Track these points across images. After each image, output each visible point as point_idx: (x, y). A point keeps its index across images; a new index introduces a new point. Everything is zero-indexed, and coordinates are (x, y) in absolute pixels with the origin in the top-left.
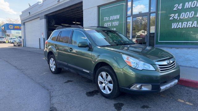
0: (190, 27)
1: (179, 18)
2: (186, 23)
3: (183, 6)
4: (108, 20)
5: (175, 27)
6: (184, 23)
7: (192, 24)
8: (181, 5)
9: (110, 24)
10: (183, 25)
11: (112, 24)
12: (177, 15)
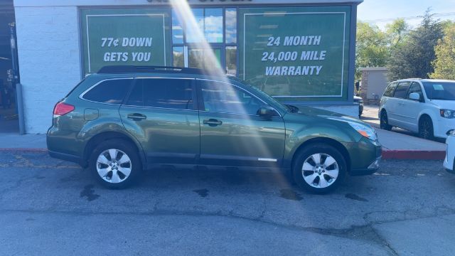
0: (293, 74)
1: (276, 59)
2: (294, 68)
3: (282, 41)
4: (116, 45)
5: (271, 74)
6: (291, 68)
7: (295, 71)
8: (279, 38)
9: (124, 56)
10: (283, 71)
11: (130, 56)
12: (273, 54)
